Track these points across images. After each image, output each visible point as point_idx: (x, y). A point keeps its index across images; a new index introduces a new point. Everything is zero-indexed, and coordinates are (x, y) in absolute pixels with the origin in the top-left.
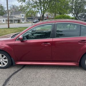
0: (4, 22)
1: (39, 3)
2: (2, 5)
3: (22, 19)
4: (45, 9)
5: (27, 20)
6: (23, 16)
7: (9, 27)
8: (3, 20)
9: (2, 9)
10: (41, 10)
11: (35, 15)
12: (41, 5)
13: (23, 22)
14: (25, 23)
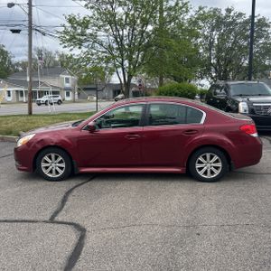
0: (10, 99)
1: (117, 49)
2: (5, 49)
3: (65, 89)
4: (135, 67)
5: (79, 94)
6: (67, 80)
7: (30, 113)
8: (9, 92)
9: (5, 59)
10: (123, 69)
11: (103, 79)
12: (122, 55)
13: (67, 99)
14: (74, 101)
